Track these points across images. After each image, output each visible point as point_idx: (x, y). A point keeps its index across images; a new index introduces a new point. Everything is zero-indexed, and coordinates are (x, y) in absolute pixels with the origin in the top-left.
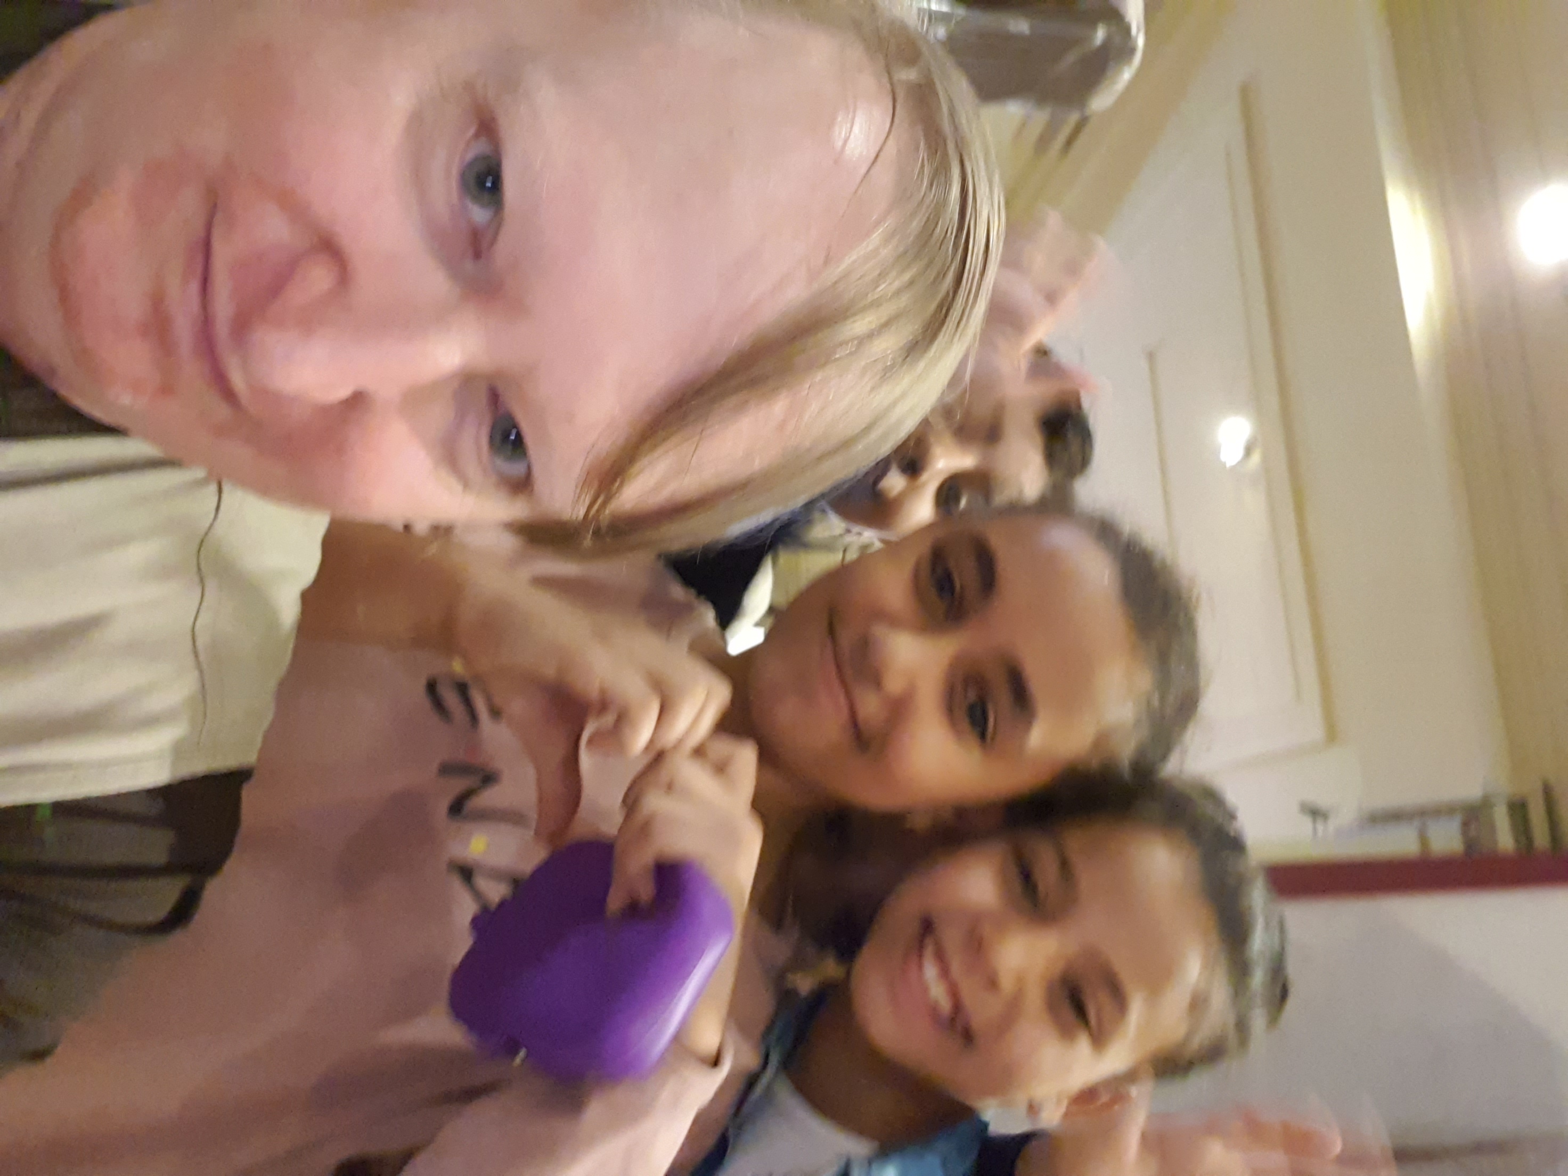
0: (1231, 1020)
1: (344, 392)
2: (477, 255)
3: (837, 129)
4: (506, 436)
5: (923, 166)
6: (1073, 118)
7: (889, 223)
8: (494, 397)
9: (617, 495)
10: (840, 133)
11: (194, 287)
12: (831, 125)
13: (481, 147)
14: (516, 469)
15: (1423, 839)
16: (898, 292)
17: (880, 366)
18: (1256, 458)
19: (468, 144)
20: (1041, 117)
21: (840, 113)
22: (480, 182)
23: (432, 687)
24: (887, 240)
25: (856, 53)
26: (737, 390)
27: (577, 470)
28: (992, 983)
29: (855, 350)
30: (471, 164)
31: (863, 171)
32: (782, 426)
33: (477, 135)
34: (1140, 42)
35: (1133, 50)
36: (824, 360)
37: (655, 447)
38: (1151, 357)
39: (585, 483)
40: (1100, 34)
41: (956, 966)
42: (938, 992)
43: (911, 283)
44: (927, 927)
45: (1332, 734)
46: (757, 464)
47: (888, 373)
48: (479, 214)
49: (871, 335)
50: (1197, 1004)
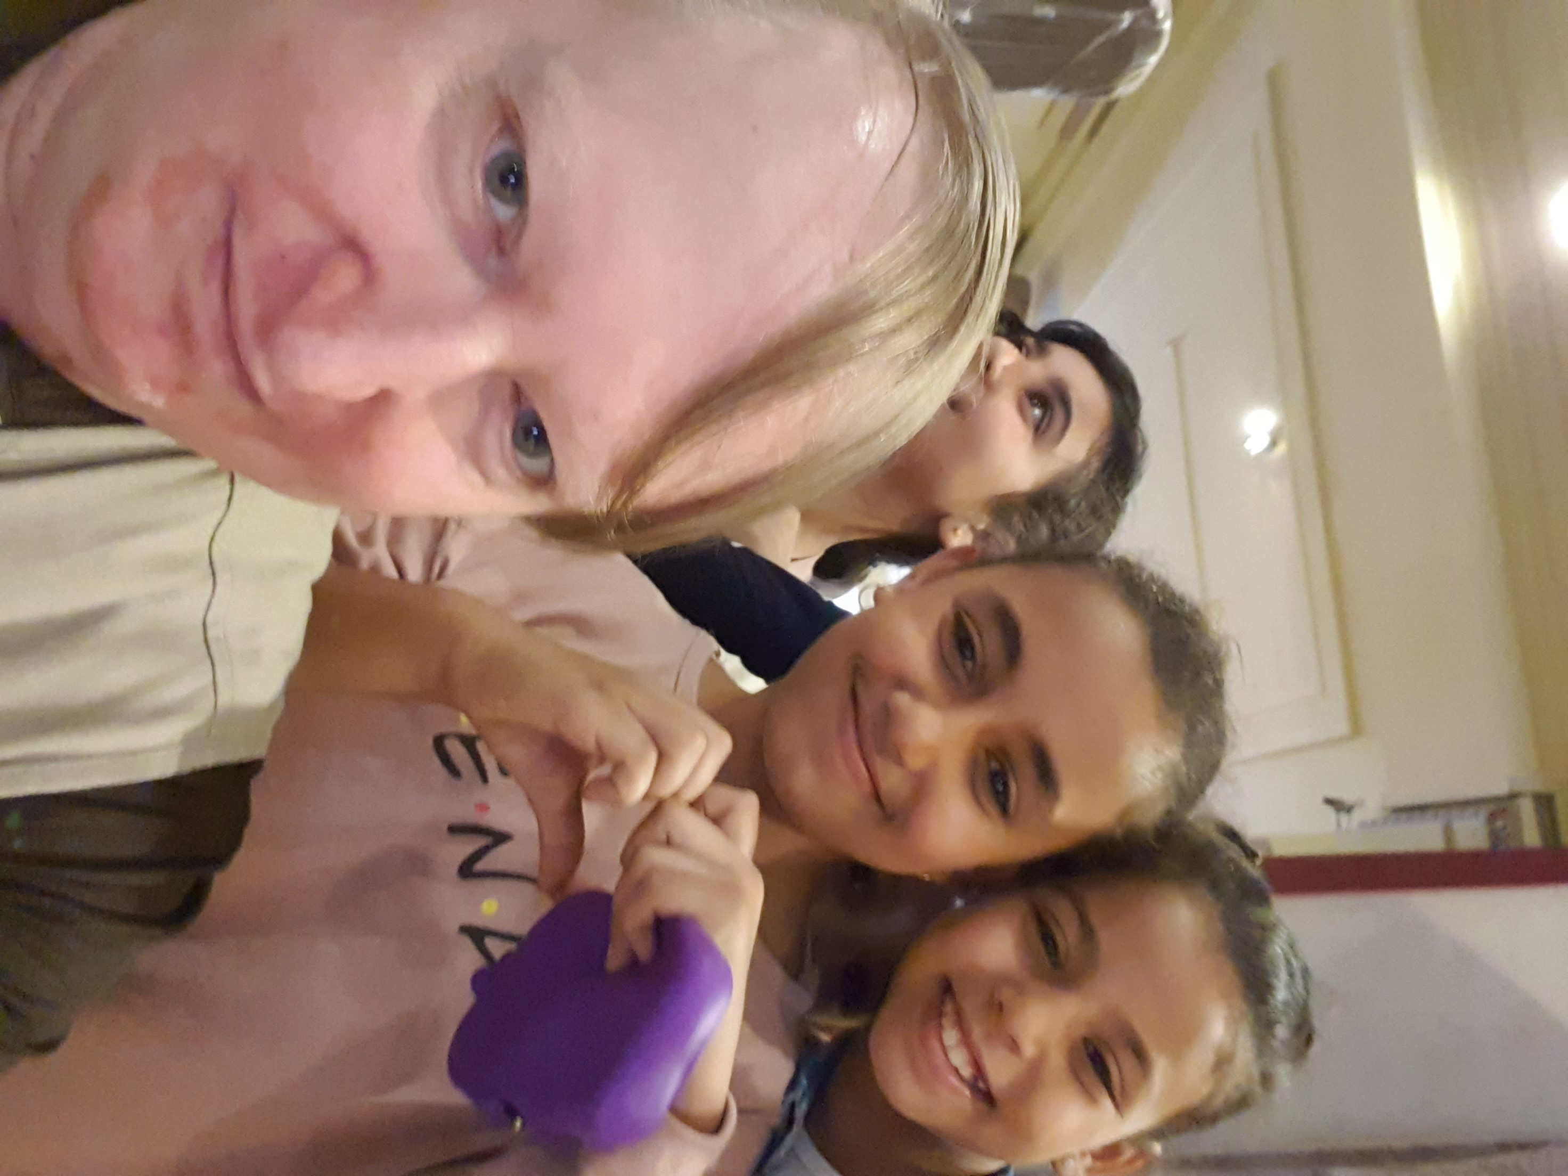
0: (1256, 1074)
1: (369, 391)
2: (502, 251)
3: (859, 124)
4: (528, 432)
5: (947, 163)
6: (1100, 103)
7: (916, 219)
8: (517, 393)
9: (642, 491)
10: (864, 128)
11: (215, 287)
12: (855, 117)
13: (503, 145)
14: (538, 465)
15: (1448, 833)
16: (923, 287)
17: (902, 361)
18: (1282, 448)
19: (492, 140)
20: (1067, 103)
21: (861, 107)
22: (504, 180)
23: (439, 742)
24: (911, 237)
25: (877, 46)
26: (763, 385)
27: (602, 466)
28: (1014, 1046)
29: (879, 345)
30: (494, 161)
31: (887, 166)
32: (806, 419)
33: (501, 131)
34: (1167, 26)
35: (1158, 34)
36: (847, 355)
37: (679, 443)
38: (1176, 344)
39: (609, 479)
40: (1127, 18)
41: (977, 1032)
42: (959, 1058)
43: (935, 278)
44: (947, 988)
45: (1357, 728)
46: (780, 459)
47: (911, 366)
48: (504, 212)
49: (895, 330)
50: (1222, 1062)
